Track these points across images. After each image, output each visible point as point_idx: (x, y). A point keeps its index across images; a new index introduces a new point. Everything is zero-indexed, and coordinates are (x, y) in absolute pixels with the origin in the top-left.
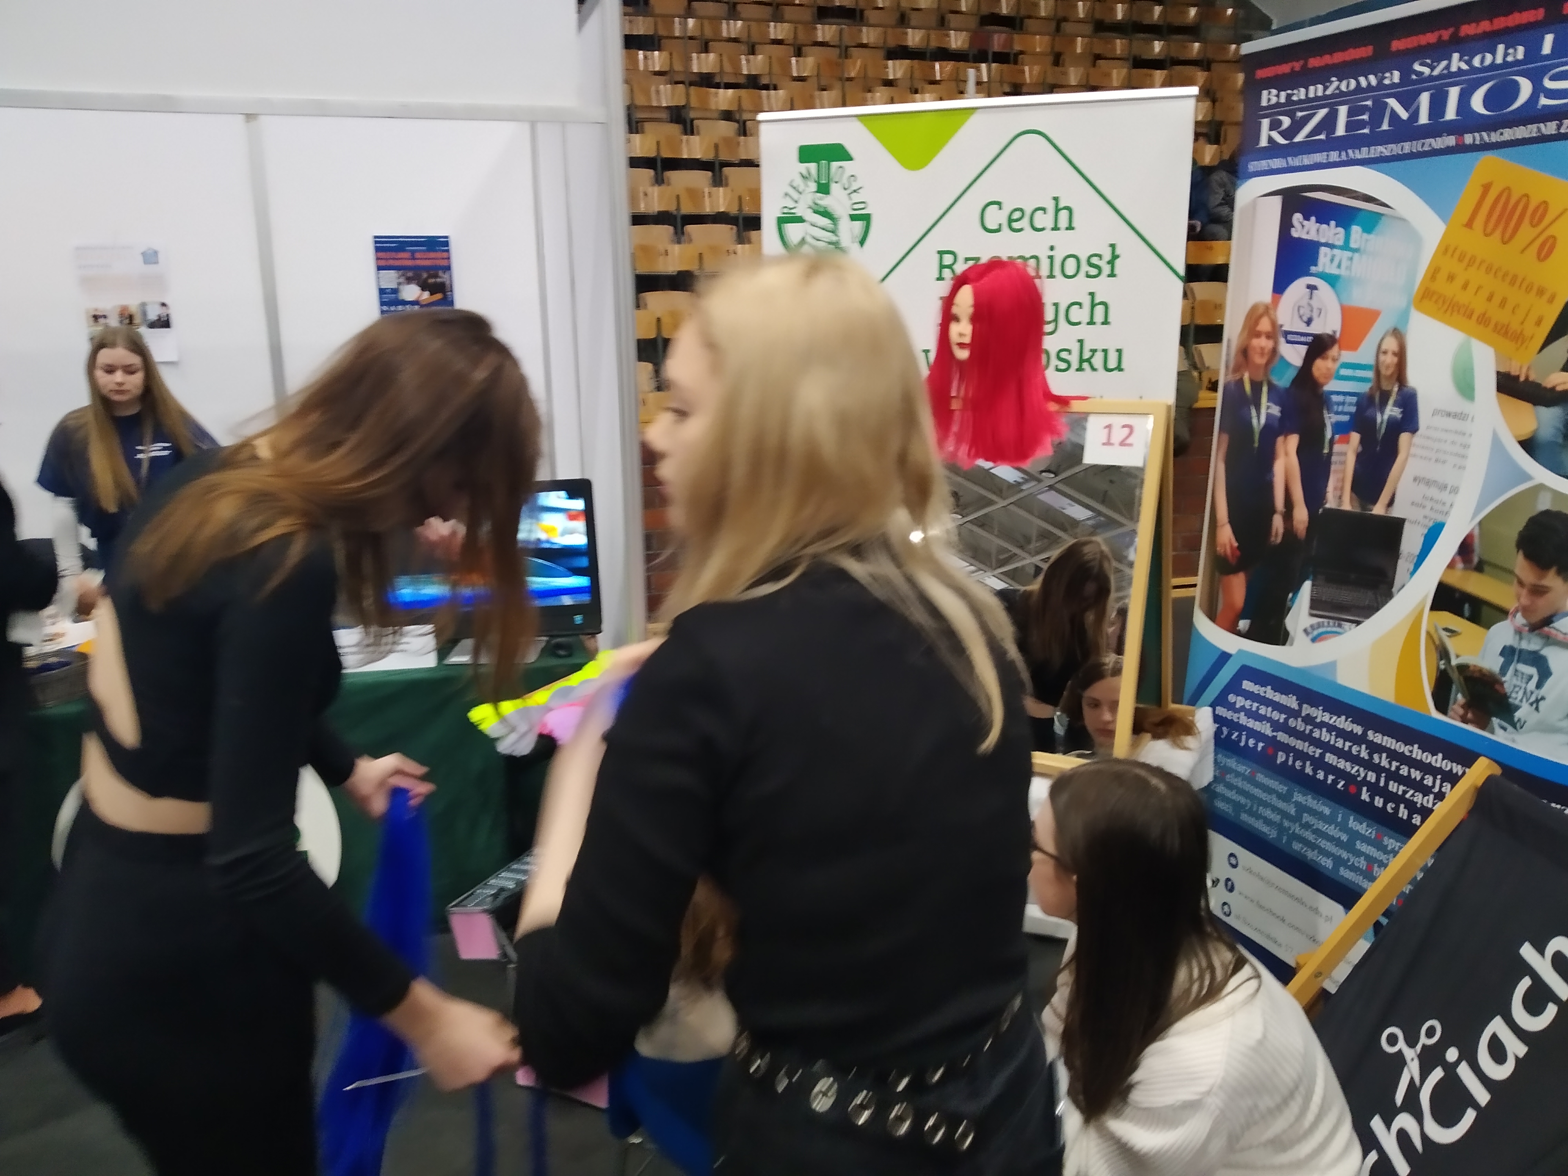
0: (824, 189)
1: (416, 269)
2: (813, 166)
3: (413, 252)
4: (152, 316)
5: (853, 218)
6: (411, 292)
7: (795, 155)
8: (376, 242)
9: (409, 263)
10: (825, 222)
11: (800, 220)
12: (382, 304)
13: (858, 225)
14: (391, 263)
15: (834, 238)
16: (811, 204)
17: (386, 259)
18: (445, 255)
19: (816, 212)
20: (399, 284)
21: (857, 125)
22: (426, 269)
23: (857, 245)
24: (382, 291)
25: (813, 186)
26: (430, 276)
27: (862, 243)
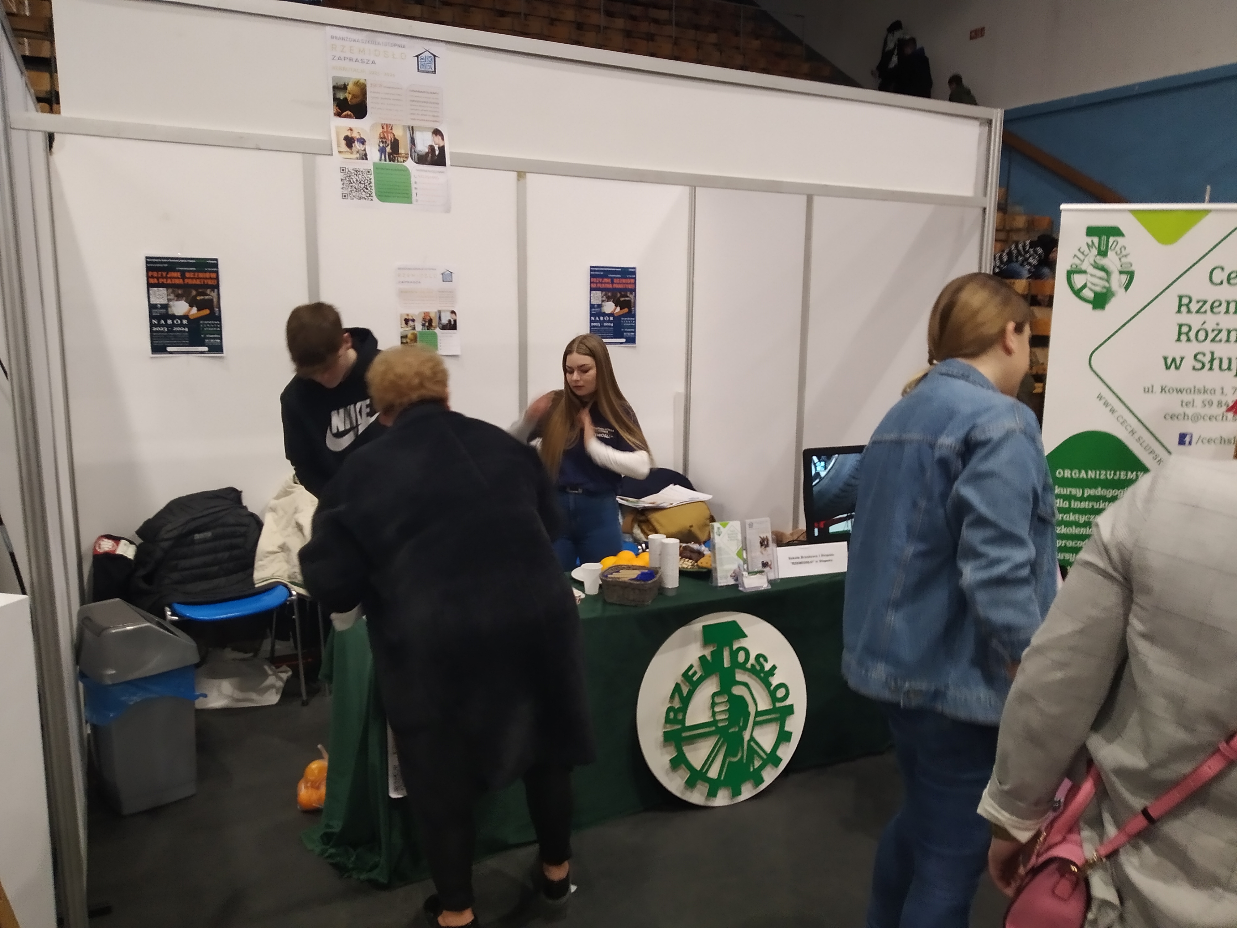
0: (1103, 253)
1: (614, 290)
2: (1096, 240)
3: (612, 279)
4: (445, 321)
5: (1121, 272)
6: (609, 307)
7: (1084, 231)
8: (591, 271)
9: (610, 286)
10: (1102, 274)
11: (1085, 272)
12: (591, 315)
13: (1124, 278)
14: (599, 285)
15: (1107, 285)
16: (1092, 262)
17: (596, 283)
18: (633, 281)
19: (1094, 267)
20: (603, 301)
21: (1130, 216)
22: (620, 290)
23: (1123, 290)
24: (592, 306)
25: (1095, 251)
26: (622, 296)
27: (1127, 288)
